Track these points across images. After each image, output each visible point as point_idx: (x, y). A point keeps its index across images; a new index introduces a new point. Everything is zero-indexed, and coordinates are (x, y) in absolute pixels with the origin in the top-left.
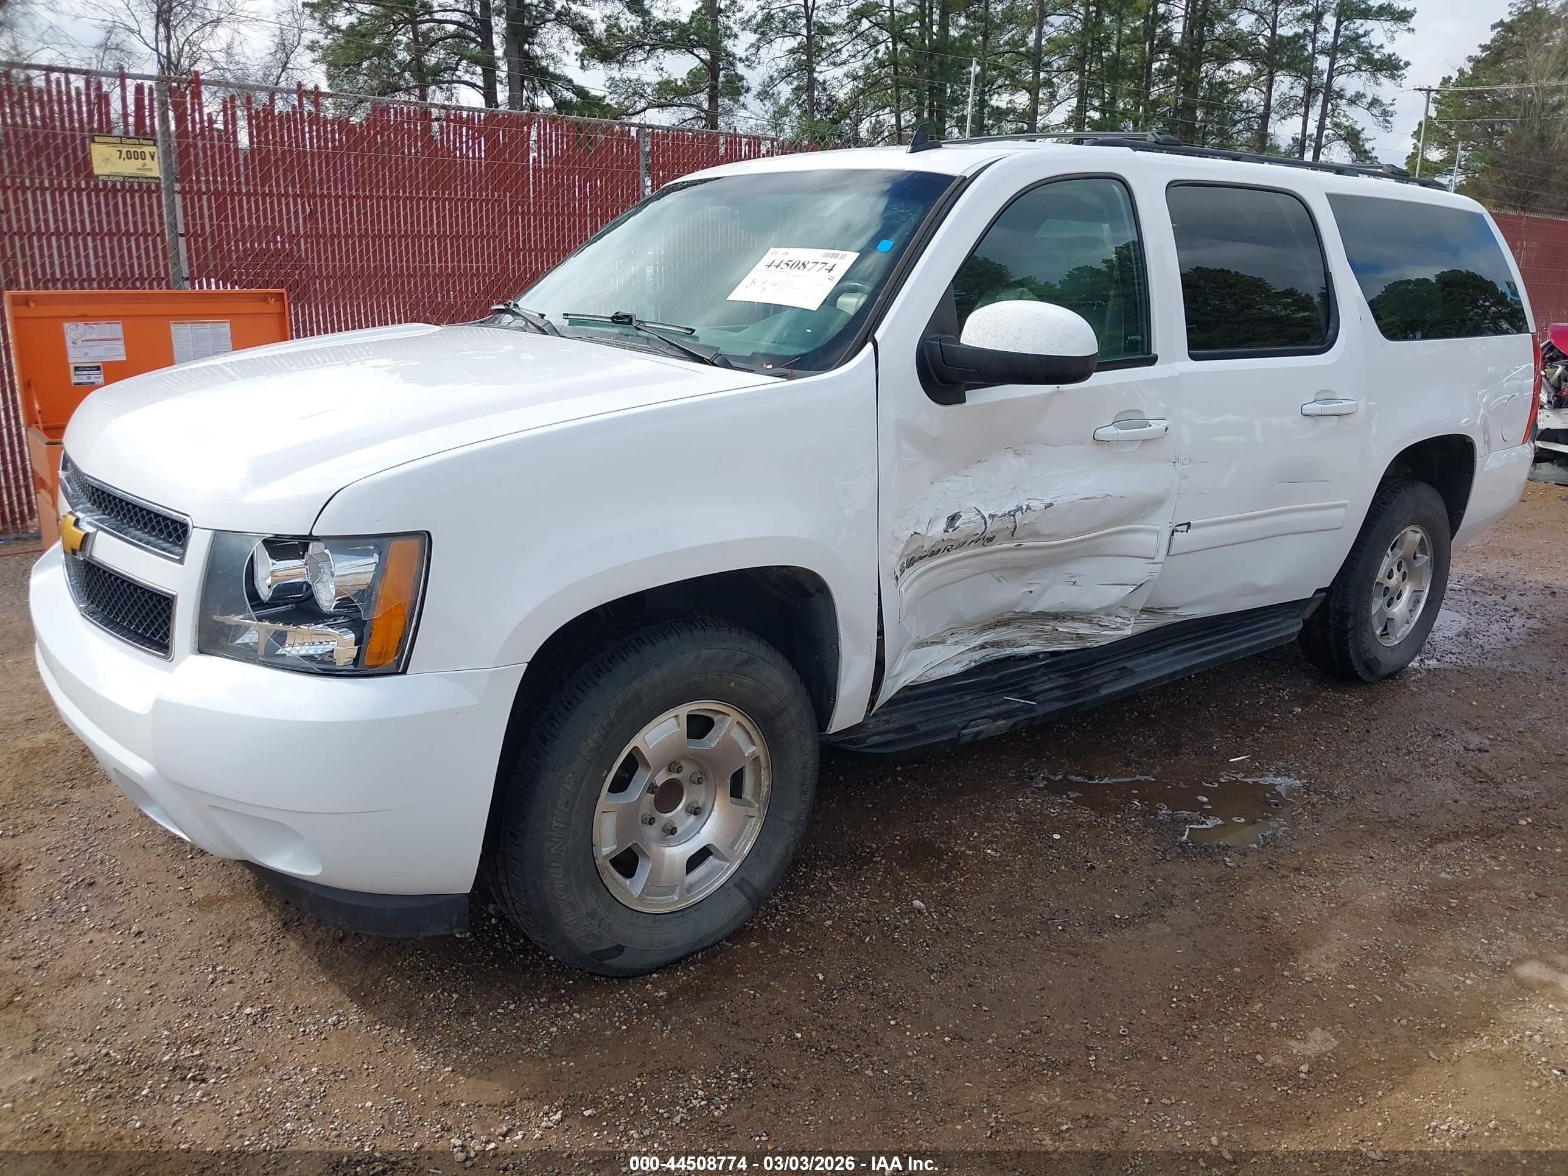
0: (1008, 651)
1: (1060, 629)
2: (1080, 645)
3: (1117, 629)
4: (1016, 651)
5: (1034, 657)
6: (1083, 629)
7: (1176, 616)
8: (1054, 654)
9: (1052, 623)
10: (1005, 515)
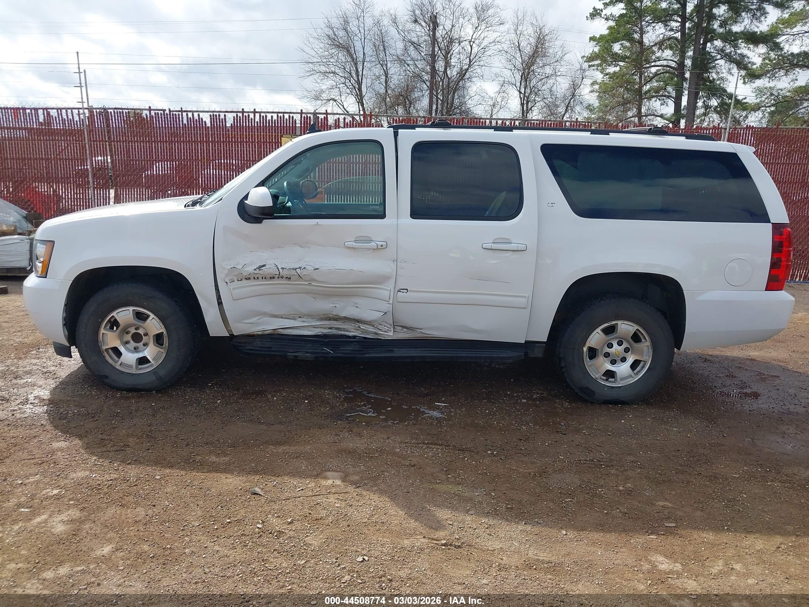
0: (343, 333)
1: (361, 327)
2: (376, 337)
3: (385, 332)
4: (346, 333)
5: (354, 337)
6: (371, 329)
7: (422, 333)
8: (365, 338)
9: (358, 324)
10: (290, 269)
